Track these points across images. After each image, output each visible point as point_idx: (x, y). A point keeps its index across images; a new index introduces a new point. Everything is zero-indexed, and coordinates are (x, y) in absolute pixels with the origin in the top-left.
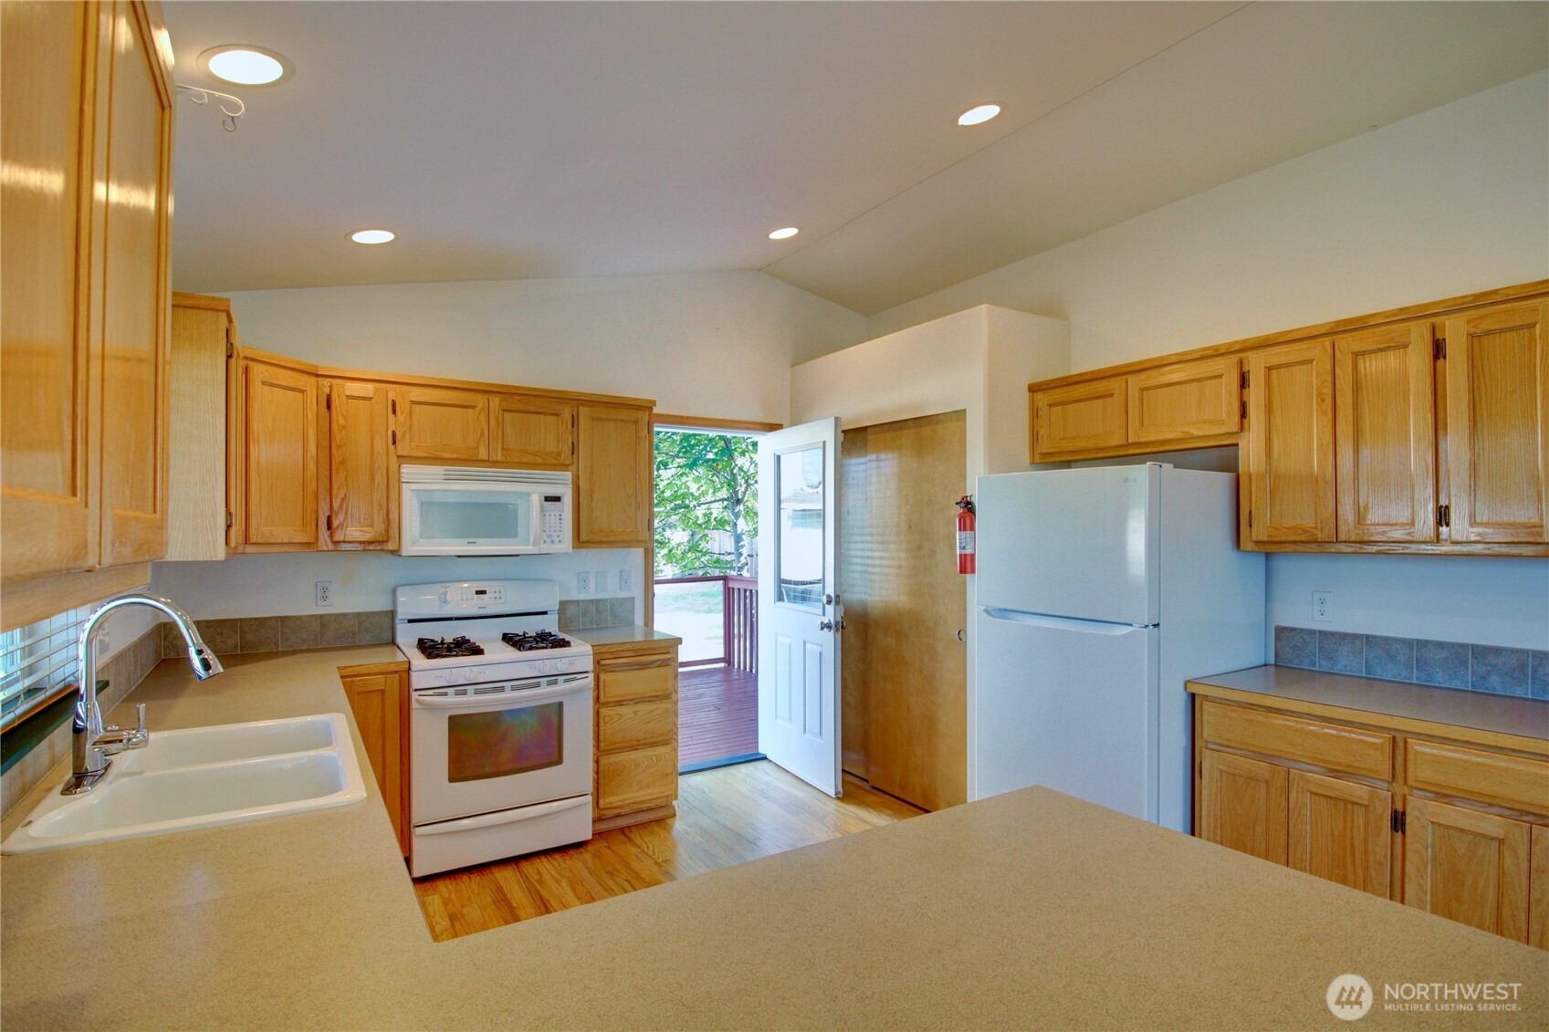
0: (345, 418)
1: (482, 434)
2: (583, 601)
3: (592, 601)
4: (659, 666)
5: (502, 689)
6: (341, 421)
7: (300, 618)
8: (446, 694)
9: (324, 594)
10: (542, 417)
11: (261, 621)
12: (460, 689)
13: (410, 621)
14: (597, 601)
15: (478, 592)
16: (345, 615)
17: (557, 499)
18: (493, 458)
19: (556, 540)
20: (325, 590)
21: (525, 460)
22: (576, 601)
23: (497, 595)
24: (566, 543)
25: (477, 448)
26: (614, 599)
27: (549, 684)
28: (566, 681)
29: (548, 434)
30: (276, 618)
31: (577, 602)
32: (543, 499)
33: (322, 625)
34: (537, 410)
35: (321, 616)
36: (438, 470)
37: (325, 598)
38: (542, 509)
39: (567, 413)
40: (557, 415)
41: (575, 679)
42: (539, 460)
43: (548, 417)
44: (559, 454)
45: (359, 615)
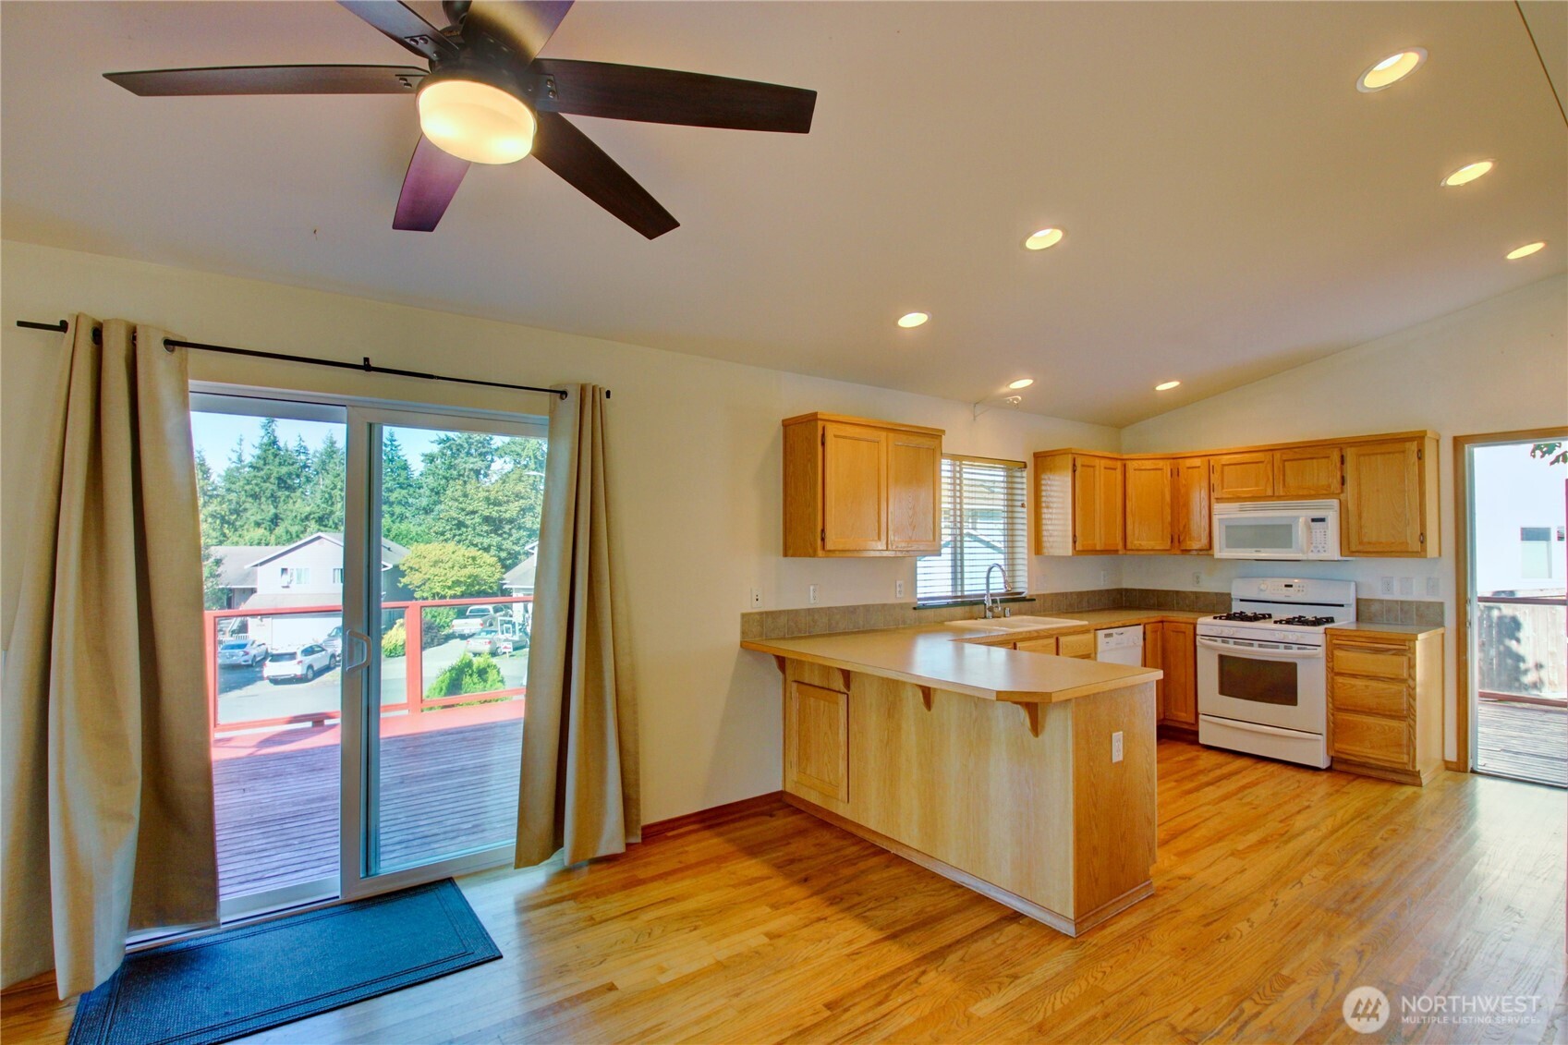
0: (1186, 480)
1: (1268, 479)
2: (1387, 601)
3: (1397, 602)
4: (1393, 654)
5: (1252, 645)
6: (1184, 482)
7: (1184, 592)
8: (1216, 641)
9: (1198, 580)
10: (1315, 461)
11: (1167, 593)
12: (1225, 639)
13: (1242, 600)
14: (1402, 602)
15: (1286, 586)
16: (1208, 593)
17: (1322, 520)
18: (1276, 494)
19: (1322, 550)
20: (1198, 578)
21: (1301, 493)
22: (1379, 600)
23: (1301, 589)
24: (1333, 551)
25: (1266, 490)
26: (1420, 602)
27: (1286, 648)
28: (1299, 649)
29: (1322, 472)
30: (1173, 591)
31: (1381, 601)
32: (1310, 520)
33: (1197, 598)
34: (1309, 456)
35: (1196, 592)
36: (1236, 505)
37: (1198, 582)
38: (1309, 528)
39: (1336, 457)
40: (1328, 457)
41: (1304, 649)
42: (1313, 492)
43: (1320, 460)
44: (1329, 486)
45: (1216, 594)
